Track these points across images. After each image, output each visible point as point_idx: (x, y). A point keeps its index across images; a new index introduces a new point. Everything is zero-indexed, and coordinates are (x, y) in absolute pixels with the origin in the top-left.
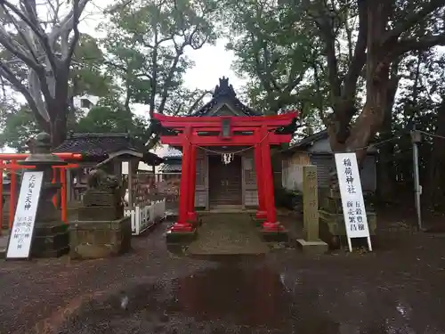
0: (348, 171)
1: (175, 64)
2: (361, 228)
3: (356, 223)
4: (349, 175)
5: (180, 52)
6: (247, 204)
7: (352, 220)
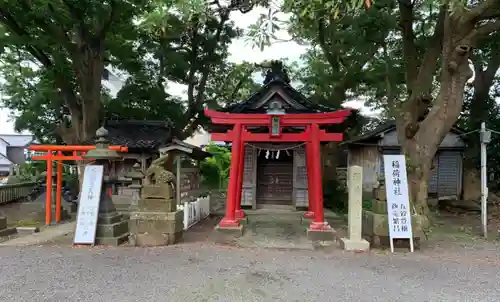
0: (396, 173)
1: (219, 32)
2: (405, 229)
3: (400, 224)
4: (396, 177)
5: (225, 17)
6: (297, 205)
7: (395, 221)
